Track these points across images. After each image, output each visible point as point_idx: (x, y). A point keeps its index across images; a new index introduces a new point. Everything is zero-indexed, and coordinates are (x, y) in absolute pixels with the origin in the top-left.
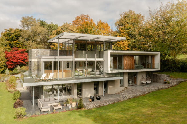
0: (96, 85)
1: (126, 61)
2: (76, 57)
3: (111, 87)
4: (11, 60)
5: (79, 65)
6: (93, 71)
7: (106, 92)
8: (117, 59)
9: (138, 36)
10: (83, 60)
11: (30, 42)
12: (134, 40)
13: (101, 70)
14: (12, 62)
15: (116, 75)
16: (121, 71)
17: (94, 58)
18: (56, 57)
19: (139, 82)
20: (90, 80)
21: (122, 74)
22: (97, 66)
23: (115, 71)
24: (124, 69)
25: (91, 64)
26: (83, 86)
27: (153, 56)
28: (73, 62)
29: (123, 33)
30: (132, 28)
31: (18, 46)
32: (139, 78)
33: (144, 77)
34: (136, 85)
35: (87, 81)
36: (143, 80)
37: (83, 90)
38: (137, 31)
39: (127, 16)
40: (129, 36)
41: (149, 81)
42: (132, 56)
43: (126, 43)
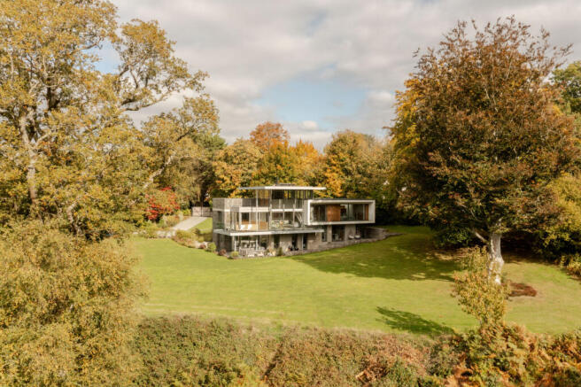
0: (295, 237)
1: (329, 212)
2: (273, 208)
3: (311, 241)
5: (277, 216)
6: (290, 223)
7: (305, 248)
8: (319, 211)
9: (355, 172)
10: (280, 210)
12: (349, 178)
13: (301, 221)
15: (316, 227)
16: (322, 223)
17: (292, 208)
18: (254, 208)
19: (346, 238)
20: (289, 232)
21: (325, 227)
22: (296, 218)
23: (316, 224)
24: (327, 221)
25: (288, 215)
26: (281, 239)
27: (367, 205)
29: (335, 165)
30: (348, 160)
32: (347, 231)
33: (354, 230)
34: (343, 240)
35: (285, 233)
36: (351, 235)
37: (281, 243)
38: (354, 166)
39: (342, 140)
40: (343, 171)
41: (358, 237)
42: (337, 205)
43: (338, 183)
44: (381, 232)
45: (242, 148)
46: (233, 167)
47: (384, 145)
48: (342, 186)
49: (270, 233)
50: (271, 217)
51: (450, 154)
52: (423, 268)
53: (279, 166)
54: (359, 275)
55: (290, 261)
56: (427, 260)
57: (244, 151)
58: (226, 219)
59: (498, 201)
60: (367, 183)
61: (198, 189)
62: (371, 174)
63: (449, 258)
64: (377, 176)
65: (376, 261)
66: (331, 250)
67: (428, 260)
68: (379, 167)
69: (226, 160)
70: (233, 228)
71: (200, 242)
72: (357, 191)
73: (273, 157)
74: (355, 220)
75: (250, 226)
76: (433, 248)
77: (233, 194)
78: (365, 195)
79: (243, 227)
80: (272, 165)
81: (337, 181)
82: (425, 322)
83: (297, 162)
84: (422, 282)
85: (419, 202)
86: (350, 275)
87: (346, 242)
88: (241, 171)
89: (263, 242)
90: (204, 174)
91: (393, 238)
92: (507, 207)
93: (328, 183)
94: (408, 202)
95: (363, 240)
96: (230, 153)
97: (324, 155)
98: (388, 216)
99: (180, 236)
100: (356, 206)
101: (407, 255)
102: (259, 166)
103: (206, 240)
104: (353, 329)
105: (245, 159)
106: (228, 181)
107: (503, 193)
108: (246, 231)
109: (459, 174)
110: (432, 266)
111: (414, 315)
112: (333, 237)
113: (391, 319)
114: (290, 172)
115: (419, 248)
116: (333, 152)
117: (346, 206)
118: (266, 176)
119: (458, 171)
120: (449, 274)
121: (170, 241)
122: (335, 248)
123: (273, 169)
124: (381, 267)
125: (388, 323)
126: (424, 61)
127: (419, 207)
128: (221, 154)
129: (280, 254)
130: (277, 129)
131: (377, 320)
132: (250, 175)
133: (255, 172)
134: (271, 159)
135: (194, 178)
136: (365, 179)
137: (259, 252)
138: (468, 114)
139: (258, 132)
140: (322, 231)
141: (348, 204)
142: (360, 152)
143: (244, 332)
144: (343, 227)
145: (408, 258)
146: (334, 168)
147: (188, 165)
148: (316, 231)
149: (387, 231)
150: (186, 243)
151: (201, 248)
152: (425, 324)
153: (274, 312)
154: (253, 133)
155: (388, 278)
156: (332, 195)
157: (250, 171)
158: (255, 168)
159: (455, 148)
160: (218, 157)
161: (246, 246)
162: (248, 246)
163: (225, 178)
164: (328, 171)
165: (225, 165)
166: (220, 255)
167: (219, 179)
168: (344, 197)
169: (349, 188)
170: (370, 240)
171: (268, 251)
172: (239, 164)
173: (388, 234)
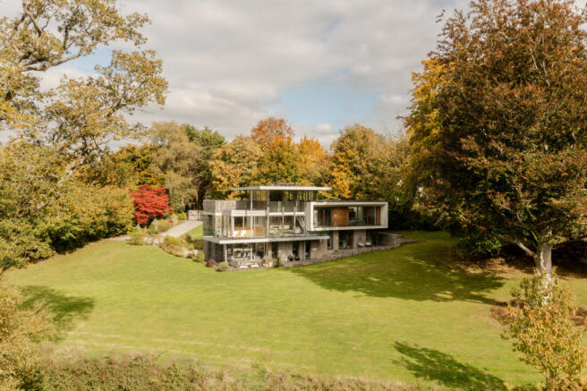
0: (296, 246)
1: (336, 216)
2: (271, 211)
3: (315, 249)
4: (143, 209)
5: (276, 220)
6: (291, 228)
7: (308, 256)
8: (324, 214)
9: (364, 171)
10: (279, 214)
11: (171, 173)
12: (359, 178)
13: (303, 226)
14: (146, 213)
15: (321, 233)
16: (328, 229)
17: (293, 211)
18: (248, 212)
19: (355, 245)
20: (288, 239)
21: (331, 233)
22: (297, 222)
23: (320, 229)
24: (333, 226)
25: (289, 219)
26: (280, 247)
27: (379, 208)
28: (266, 217)
29: (343, 164)
30: (357, 158)
31: (149, 182)
32: (356, 238)
33: (364, 237)
34: (351, 248)
35: (284, 240)
36: (360, 241)
37: (279, 251)
38: (364, 164)
39: (351, 136)
40: (352, 170)
41: (369, 244)
42: (345, 208)
43: (346, 183)
44: (396, 239)
45: (241, 145)
46: (232, 166)
47: (397, 140)
48: (351, 186)
49: (266, 240)
50: (268, 221)
51: (489, 140)
52: (448, 285)
53: (280, 164)
54: (370, 294)
55: (289, 273)
56: (452, 274)
57: (243, 149)
58: (217, 224)
59: (555, 202)
60: (378, 183)
61: (194, 191)
62: (383, 173)
63: (479, 271)
64: (390, 176)
65: (390, 274)
66: (337, 260)
67: (454, 274)
68: (393, 165)
69: (224, 159)
70: (225, 234)
71: (190, 250)
72: (368, 192)
73: (274, 154)
74: (366, 225)
75: (243, 233)
76: (456, 258)
77: (231, 196)
78: (377, 196)
79: (235, 233)
80: (274, 163)
81: (345, 181)
82: (460, 366)
83: (301, 160)
84: (450, 303)
85: (447, 203)
86: (360, 293)
87: (355, 251)
88: (239, 171)
89: (259, 251)
90: (201, 174)
91: (408, 245)
92: (568, 210)
93: (335, 183)
94: (433, 204)
95: (375, 248)
96: (228, 151)
97: (331, 153)
98: (402, 220)
99: (169, 244)
100: (366, 209)
101: (428, 267)
102: (259, 166)
103: (196, 248)
104: (361, 379)
105: (244, 157)
106: (226, 182)
107: (560, 192)
108: (239, 238)
109: (502, 167)
110: (458, 282)
111: (444, 355)
112: (341, 244)
113: (413, 361)
114: (293, 171)
115: (440, 258)
116: (341, 149)
117: (355, 209)
118: (266, 176)
119: (501, 162)
120: (482, 293)
121: (157, 248)
122: (341, 258)
123: (274, 168)
124: (397, 283)
125: (411, 367)
126: (450, 27)
127: (448, 211)
128: (219, 152)
129: (277, 266)
130: (280, 125)
131: (394, 362)
132: (250, 175)
133: (254, 171)
134: (272, 157)
135: (190, 179)
136: (376, 178)
137: (254, 263)
138: (512, 88)
139: (260, 129)
140: (327, 237)
141: (358, 206)
142: (370, 149)
143: (212, 382)
144: (351, 232)
145: (429, 270)
146: (342, 166)
147: (184, 164)
148: (321, 238)
149: (402, 237)
150: (174, 252)
151: (189, 257)
152: (461, 371)
153: (258, 349)
154: (254, 130)
155: (406, 298)
156: (339, 197)
157: (249, 171)
158: (255, 168)
159: (495, 133)
160: (215, 155)
161: (239, 255)
162: (242, 255)
163: (223, 178)
164: (336, 169)
165: (222, 164)
166: (208, 266)
167: (216, 180)
168: (353, 199)
169: (358, 189)
170: (382, 248)
171: (264, 262)
172: (238, 163)
173: (403, 241)
